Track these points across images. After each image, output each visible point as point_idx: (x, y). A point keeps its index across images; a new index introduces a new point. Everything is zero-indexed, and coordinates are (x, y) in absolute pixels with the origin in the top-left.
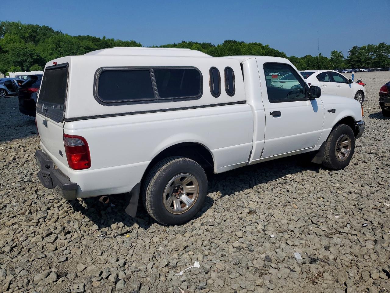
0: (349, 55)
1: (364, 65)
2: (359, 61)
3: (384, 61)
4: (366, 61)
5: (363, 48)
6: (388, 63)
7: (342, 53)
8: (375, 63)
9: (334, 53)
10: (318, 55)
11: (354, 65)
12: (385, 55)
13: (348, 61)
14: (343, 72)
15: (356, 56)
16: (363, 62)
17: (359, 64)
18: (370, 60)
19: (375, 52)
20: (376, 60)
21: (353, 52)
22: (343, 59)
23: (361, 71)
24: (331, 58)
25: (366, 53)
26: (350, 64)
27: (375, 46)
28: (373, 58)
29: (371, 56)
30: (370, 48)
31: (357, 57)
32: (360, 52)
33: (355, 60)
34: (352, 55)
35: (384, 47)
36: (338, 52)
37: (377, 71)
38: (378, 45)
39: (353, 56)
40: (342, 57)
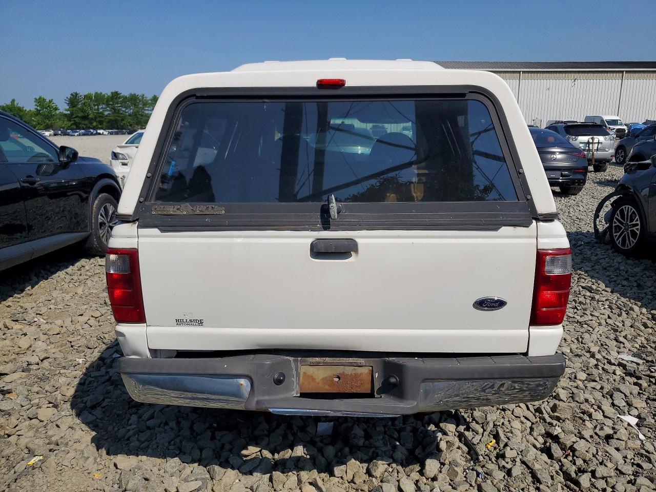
0: (68, 107)
1: (95, 124)
2: (85, 118)
3: (123, 120)
4: (96, 118)
5: (88, 97)
6: (129, 122)
7: (54, 101)
8: (110, 121)
9: (40, 101)
10: (9, 103)
11: (80, 123)
12: (123, 111)
13: (69, 117)
14: (72, 135)
15: (79, 109)
16: (92, 119)
17: (86, 122)
18: (103, 117)
19: (108, 105)
20: (111, 118)
21: (73, 100)
22: (58, 112)
23: (99, 134)
24: (36, 109)
25: (95, 105)
26: (73, 122)
27: (106, 95)
28: (106, 113)
29: (103, 111)
30: (98, 98)
31: (82, 110)
32: (84, 104)
33: (80, 115)
34: (73, 107)
35: (119, 98)
36: (47, 100)
37: (122, 134)
38: (109, 94)
39: (75, 109)
40: (56, 109)
